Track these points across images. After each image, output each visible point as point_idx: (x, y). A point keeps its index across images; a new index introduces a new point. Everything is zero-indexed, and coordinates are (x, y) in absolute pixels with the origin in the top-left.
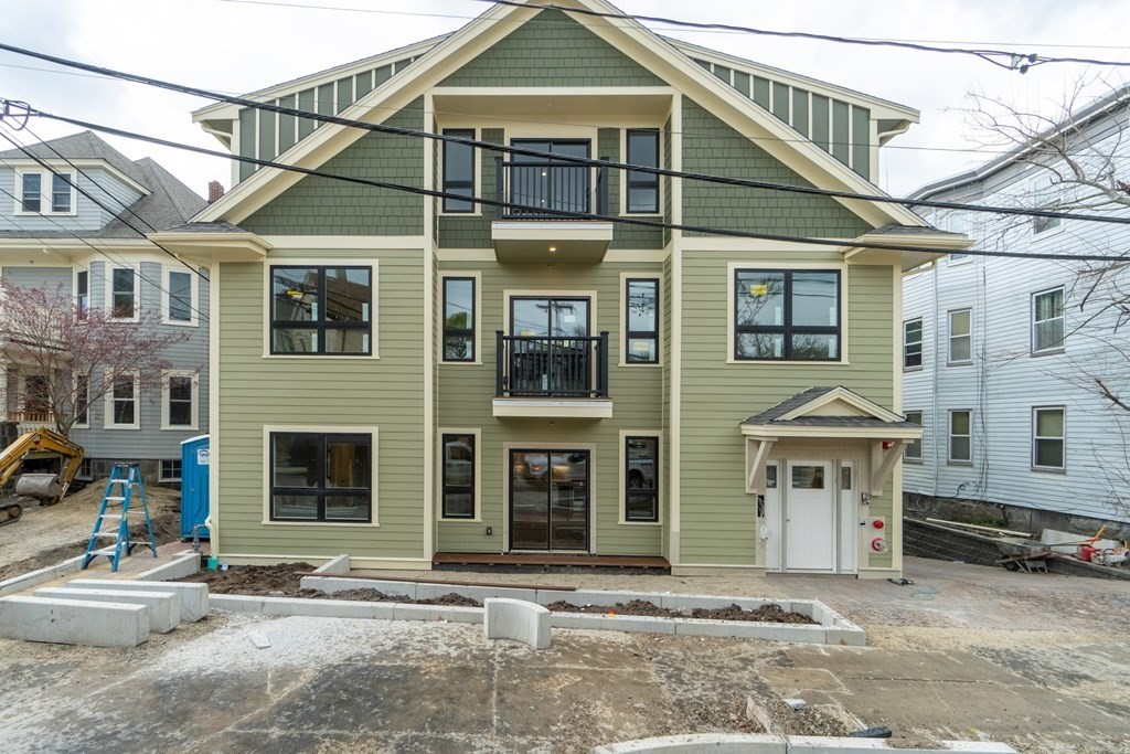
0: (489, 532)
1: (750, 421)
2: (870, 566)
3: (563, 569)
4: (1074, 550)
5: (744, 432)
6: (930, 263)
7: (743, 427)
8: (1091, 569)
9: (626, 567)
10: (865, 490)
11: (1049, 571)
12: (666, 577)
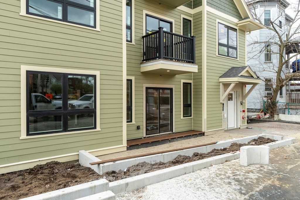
0: (138, 128)
1: (220, 77)
2: (242, 124)
3: (175, 139)
4: (256, 116)
5: (220, 81)
6: (249, 33)
7: (220, 79)
8: (261, 120)
9: (193, 135)
10: (241, 101)
11: (251, 123)
12: (203, 136)
